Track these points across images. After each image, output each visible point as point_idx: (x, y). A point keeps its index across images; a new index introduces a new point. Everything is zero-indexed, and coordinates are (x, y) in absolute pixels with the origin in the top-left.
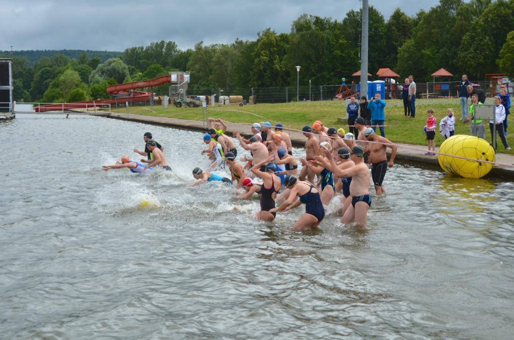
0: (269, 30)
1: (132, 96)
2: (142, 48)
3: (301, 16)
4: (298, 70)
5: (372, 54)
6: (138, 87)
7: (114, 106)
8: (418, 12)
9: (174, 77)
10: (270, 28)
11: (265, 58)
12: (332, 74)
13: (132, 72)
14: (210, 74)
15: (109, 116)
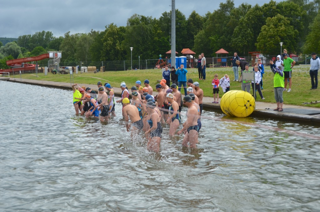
0: (112, 24)
1: (23, 67)
2: (30, 36)
3: (133, 16)
4: (132, 50)
5: (178, 40)
6: (28, 61)
7: (11, 73)
8: (207, 13)
9: (51, 55)
10: (113, 23)
11: (110, 42)
12: (153, 52)
13: (23, 51)
14: (75, 52)
15: (8, 80)
